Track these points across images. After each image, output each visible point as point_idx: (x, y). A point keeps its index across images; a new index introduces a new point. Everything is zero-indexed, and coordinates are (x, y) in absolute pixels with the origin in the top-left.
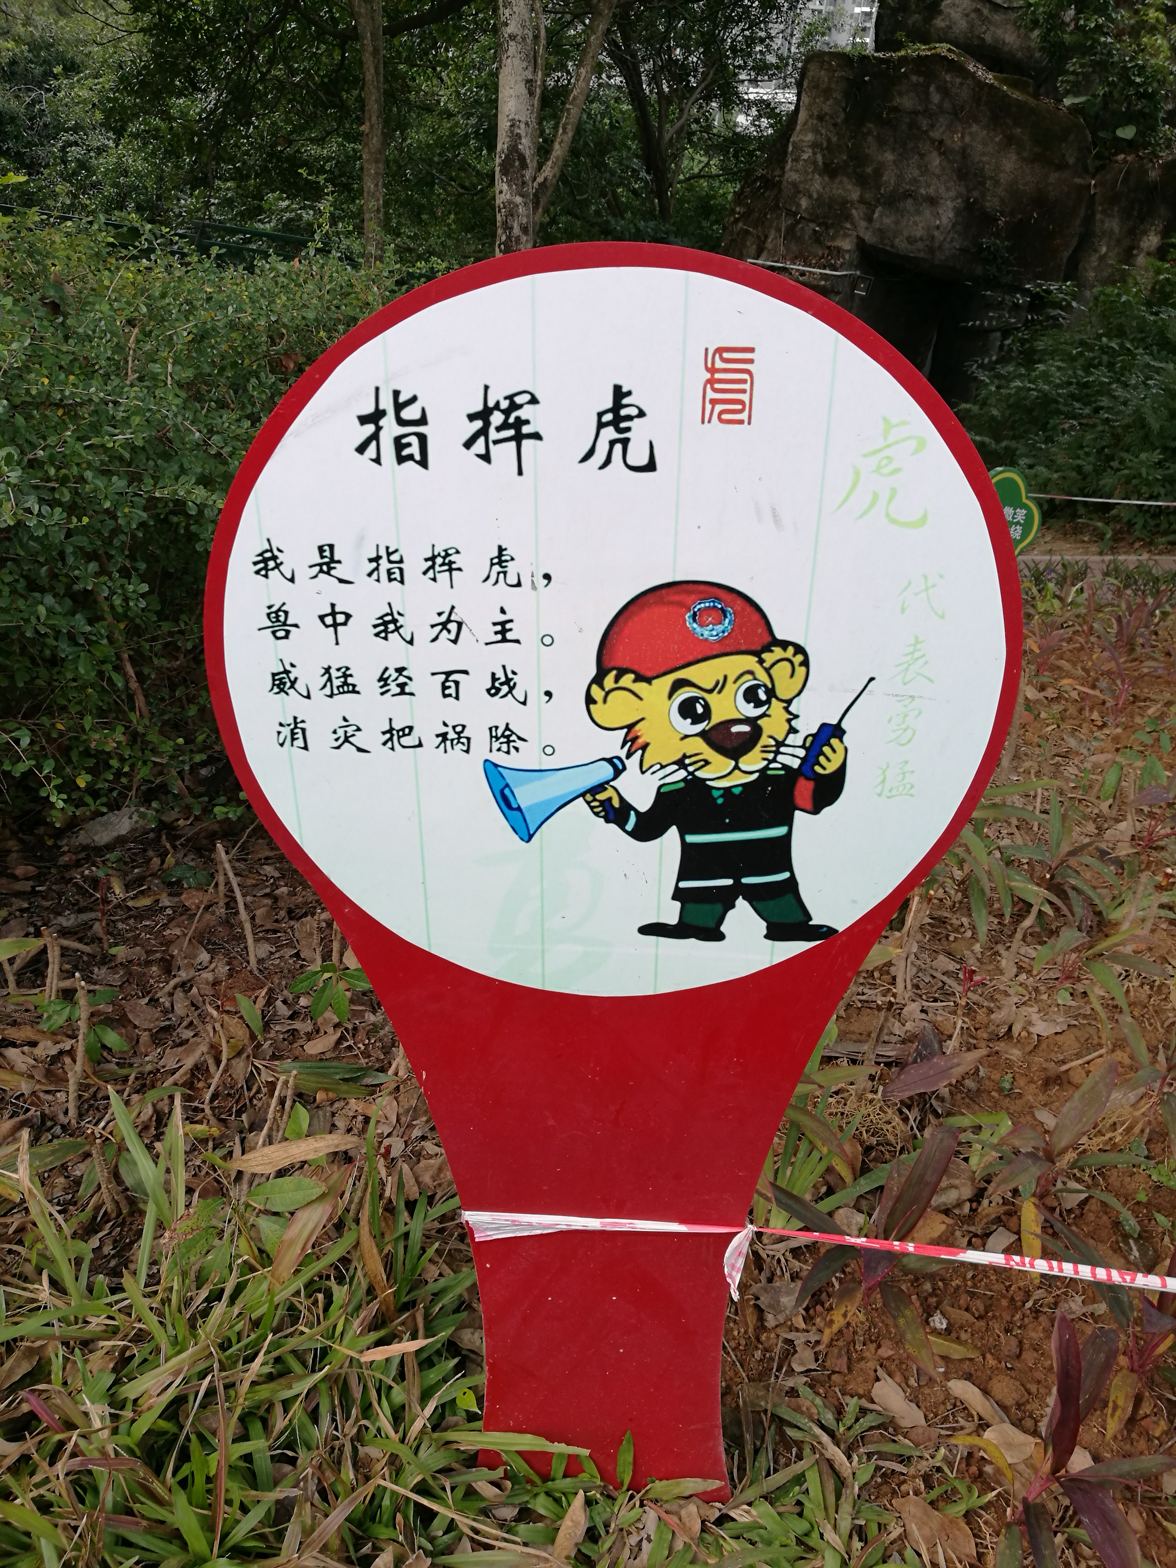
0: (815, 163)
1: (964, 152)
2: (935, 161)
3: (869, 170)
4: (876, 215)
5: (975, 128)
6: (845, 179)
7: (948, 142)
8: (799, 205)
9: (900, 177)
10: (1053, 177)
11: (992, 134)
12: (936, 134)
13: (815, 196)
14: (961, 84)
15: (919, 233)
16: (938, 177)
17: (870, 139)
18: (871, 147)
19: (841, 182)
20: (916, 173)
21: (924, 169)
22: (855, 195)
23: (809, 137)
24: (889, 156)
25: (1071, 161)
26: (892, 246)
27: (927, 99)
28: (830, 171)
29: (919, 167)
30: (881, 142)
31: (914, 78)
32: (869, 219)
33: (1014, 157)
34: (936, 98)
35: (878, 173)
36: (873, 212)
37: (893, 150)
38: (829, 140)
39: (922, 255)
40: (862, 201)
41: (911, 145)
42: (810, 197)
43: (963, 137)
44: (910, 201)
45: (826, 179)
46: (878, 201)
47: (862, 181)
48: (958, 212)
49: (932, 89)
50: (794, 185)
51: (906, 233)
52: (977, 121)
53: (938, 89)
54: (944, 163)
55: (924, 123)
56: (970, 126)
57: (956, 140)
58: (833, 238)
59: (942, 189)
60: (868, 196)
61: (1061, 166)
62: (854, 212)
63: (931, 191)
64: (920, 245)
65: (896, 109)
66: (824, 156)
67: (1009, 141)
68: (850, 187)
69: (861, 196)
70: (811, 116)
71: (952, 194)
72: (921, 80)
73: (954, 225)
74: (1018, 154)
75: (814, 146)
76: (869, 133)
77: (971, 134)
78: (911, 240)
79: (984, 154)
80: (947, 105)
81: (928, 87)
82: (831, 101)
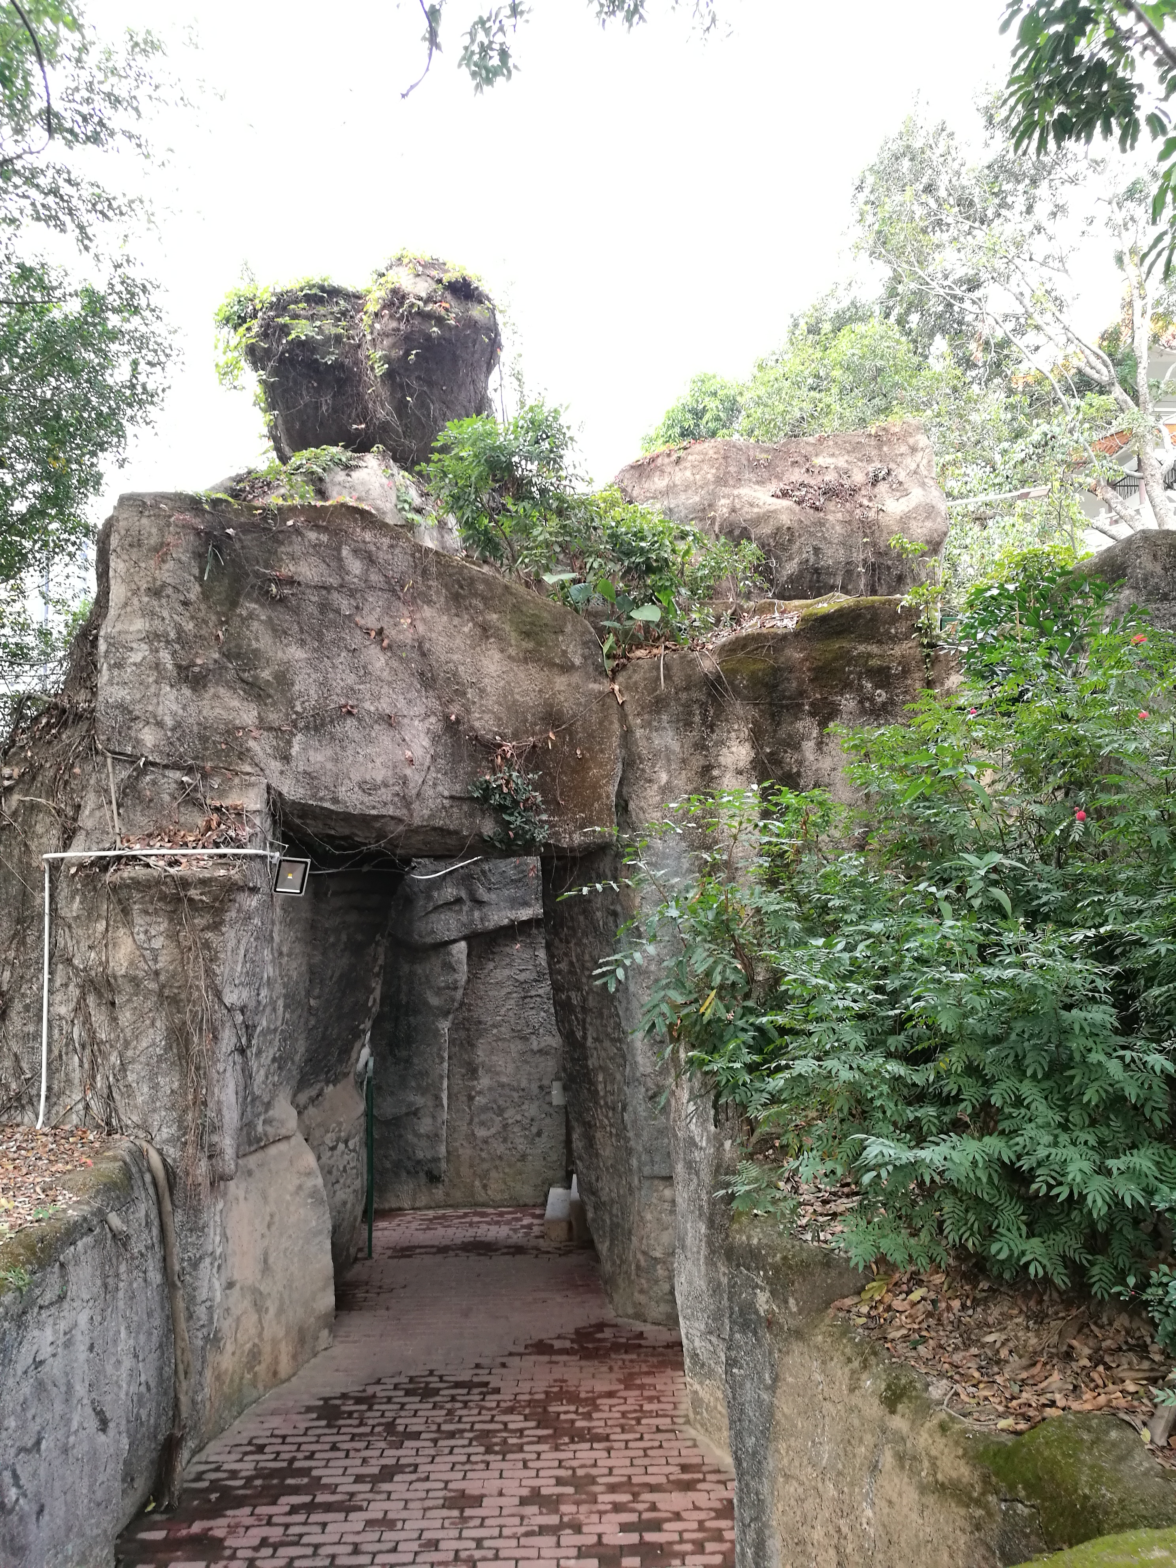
0: (157, 666)
1: (422, 650)
2: (378, 660)
3: (266, 675)
4: (295, 750)
5: (428, 612)
6: (222, 691)
7: (392, 633)
8: (138, 742)
9: (324, 684)
10: (561, 682)
11: (456, 621)
12: (370, 621)
13: (169, 722)
14: (392, 546)
15: (379, 775)
16: (389, 683)
17: (255, 625)
18: (261, 639)
19: (216, 697)
20: (351, 679)
21: (364, 673)
22: (248, 717)
23: (139, 625)
24: (296, 653)
25: (577, 661)
26: (335, 800)
27: (341, 568)
28: (191, 678)
29: (354, 669)
30: (278, 633)
31: (312, 535)
32: (286, 758)
33: (497, 656)
34: (355, 566)
35: (283, 679)
36: (289, 743)
37: (303, 643)
38: (180, 630)
39: (390, 811)
40: (263, 725)
42: (160, 724)
43: (413, 624)
44: (350, 722)
45: (187, 692)
46: (294, 724)
47: (256, 693)
48: (435, 739)
49: (345, 552)
50: (122, 707)
51: (356, 776)
52: (429, 602)
53: (355, 551)
54: (395, 664)
55: (345, 605)
56: (419, 609)
57: (403, 629)
58: (222, 793)
59: (401, 703)
60: (274, 717)
61: (567, 668)
62: (251, 744)
63: (384, 706)
64: (385, 794)
65: (291, 582)
66: (174, 653)
67: (485, 631)
68: (235, 703)
69: (261, 719)
70: (135, 592)
71: (419, 709)
72: (324, 538)
73: (433, 758)
74: (502, 651)
75: (152, 638)
76: (251, 616)
77: (423, 620)
78: (368, 787)
79: (450, 651)
80: (375, 578)
81: (338, 549)
82: (170, 565)
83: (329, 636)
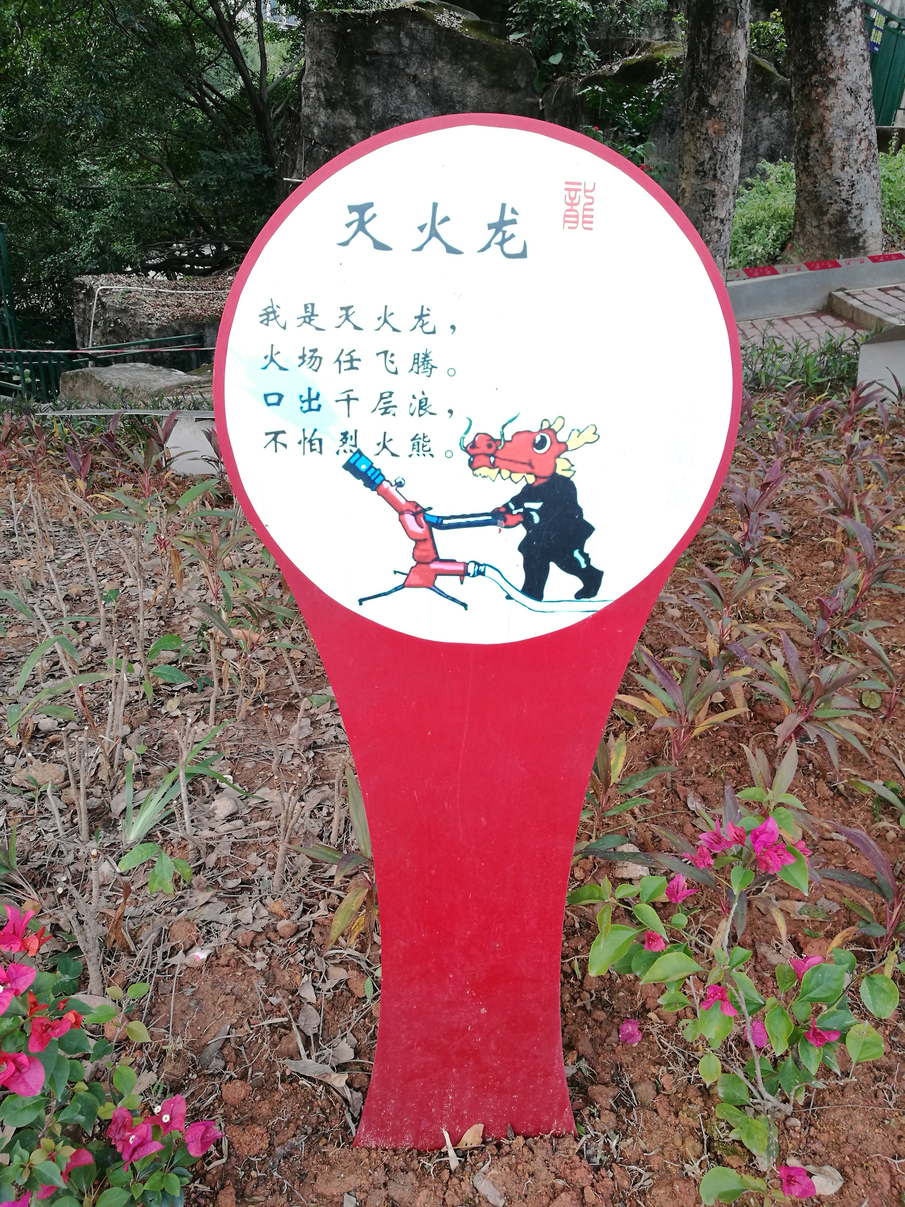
0: (319, 99)
1: (435, 84)
2: (413, 92)
3: (360, 102)
5: (440, 64)
6: (343, 111)
7: (421, 77)
8: (313, 133)
9: (386, 106)
10: (510, 98)
11: (455, 67)
12: (411, 71)
13: (322, 125)
14: (424, 30)
16: (416, 104)
17: (359, 78)
18: (360, 84)
19: (340, 113)
20: (399, 102)
21: (405, 99)
22: (352, 122)
23: (313, 80)
24: (376, 90)
25: (522, 85)
27: (399, 43)
28: (331, 105)
29: (401, 97)
30: (369, 80)
31: (387, 28)
33: (476, 85)
34: (406, 42)
35: (368, 104)
37: (379, 85)
38: (327, 81)
40: (358, 126)
42: (319, 126)
43: (432, 71)
45: (329, 111)
46: (371, 125)
47: (356, 111)
49: (402, 35)
50: (308, 117)
52: (442, 58)
53: (407, 34)
54: (420, 93)
55: (401, 63)
56: (437, 62)
57: (425, 74)
60: (362, 122)
61: (515, 89)
62: (352, 135)
65: (376, 53)
66: (325, 94)
67: (470, 72)
68: (347, 116)
69: (357, 123)
70: (312, 62)
72: (392, 28)
74: (479, 82)
75: (317, 85)
76: (358, 72)
77: (438, 68)
79: (450, 84)
80: (416, 47)
81: (399, 34)
82: (323, 51)
83: (392, 80)
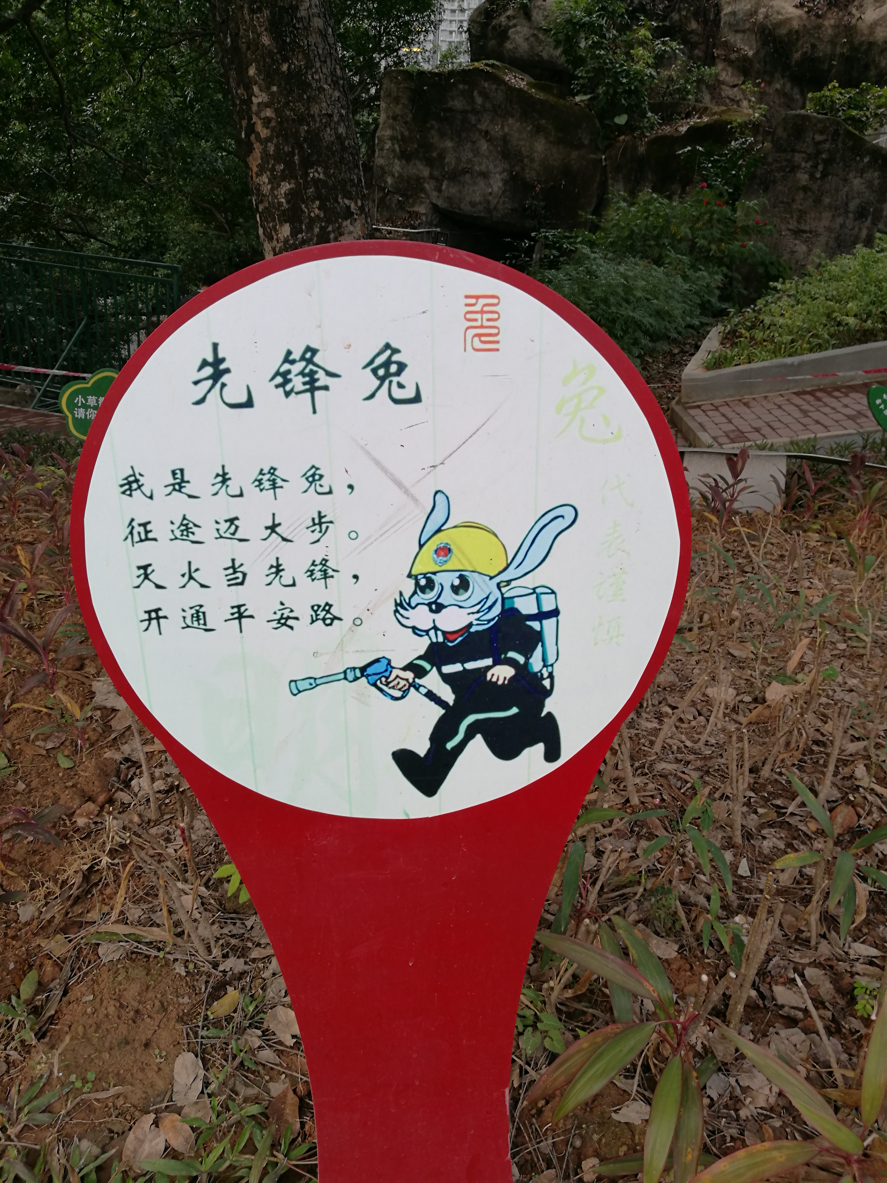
0: (394, 151)
1: (505, 139)
2: (484, 146)
3: (434, 154)
4: (444, 187)
5: (511, 121)
6: (418, 162)
7: (492, 132)
8: (386, 182)
9: (459, 159)
10: (574, 154)
11: (524, 125)
12: (483, 127)
13: (396, 175)
14: (497, 89)
15: (477, 198)
16: (487, 158)
17: (433, 132)
18: (435, 138)
19: (415, 164)
20: (470, 155)
21: (476, 152)
22: (426, 172)
23: (388, 133)
24: (449, 144)
25: (586, 142)
26: (460, 209)
27: (473, 101)
28: (405, 156)
29: (472, 151)
30: (442, 135)
31: (461, 86)
32: (440, 191)
33: (543, 141)
34: (479, 100)
35: (442, 156)
36: (441, 185)
37: (452, 139)
38: (402, 134)
39: (482, 214)
40: (431, 177)
41: (464, 135)
42: (393, 176)
43: (503, 127)
44: (468, 176)
45: (404, 162)
46: (444, 176)
47: (430, 162)
48: (505, 182)
49: (475, 93)
50: (382, 167)
51: (468, 199)
52: (512, 116)
53: (480, 93)
54: (491, 148)
55: (473, 119)
56: (507, 120)
57: (496, 130)
58: (413, 206)
59: (491, 167)
60: (436, 173)
61: (579, 146)
62: (426, 185)
63: (483, 168)
64: (480, 208)
65: (451, 110)
66: (400, 146)
67: (538, 130)
68: (421, 167)
69: (431, 174)
70: (388, 117)
71: (499, 169)
72: (466, 87)
73: (503, 192)
74: (546, 138)
75: (392, 138)
76: (432, 127)
77: (508, 125)
78: (473, 204)
79: (520, 140)
80: (488, 105)
81: (472, 92)
82: (400, 106)
